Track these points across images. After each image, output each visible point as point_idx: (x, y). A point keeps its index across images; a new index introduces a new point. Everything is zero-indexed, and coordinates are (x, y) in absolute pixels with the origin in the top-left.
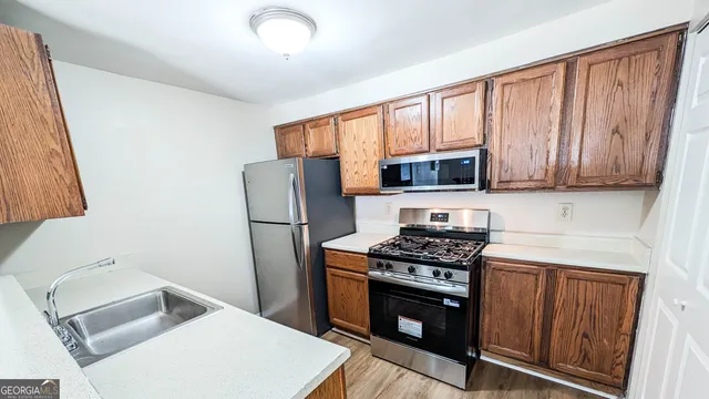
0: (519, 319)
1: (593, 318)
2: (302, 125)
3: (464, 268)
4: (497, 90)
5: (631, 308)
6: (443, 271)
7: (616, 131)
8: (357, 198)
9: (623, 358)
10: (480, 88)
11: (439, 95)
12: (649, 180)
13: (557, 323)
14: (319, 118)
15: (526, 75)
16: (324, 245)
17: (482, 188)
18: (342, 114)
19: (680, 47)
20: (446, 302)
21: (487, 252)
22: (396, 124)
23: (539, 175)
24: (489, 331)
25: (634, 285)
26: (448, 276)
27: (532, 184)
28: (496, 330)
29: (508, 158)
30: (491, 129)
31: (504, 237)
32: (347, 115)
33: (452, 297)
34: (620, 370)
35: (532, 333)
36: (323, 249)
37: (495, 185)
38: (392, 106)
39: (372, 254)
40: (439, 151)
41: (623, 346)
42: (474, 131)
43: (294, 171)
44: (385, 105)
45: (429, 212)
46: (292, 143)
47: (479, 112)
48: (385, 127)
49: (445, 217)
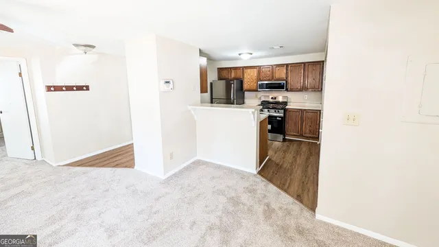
0: (295, 124)
1: (311, 121)
3: (282, 110)
4: (289, 67)
5: (318, 118)
7: (314, 79)
8: (246, 92)
10: (285, 66)
11: (275, 66)
12: (320, 90)
13: (304, 124)
14: (237, 67)
15: (296, 65)
17: (286, 90)
18: (245, 67)
19: (323, 64)
21: (287, 107)
22: (263, 72)
23: (299, 88)
24: (288, 129)
25: (319, 113)
26: (278, 111)
27: (298, 90)
28: (289, 127)
29: (292, 83)
30: (288, 76)
31: (292, 103)
32: (247, 68)
33: (279, 117)
34: (317, 133)
35: (298, 128)
37: (289, 90)
38: (262, 67)
40: (275, 80)
41: (318, 127)
42: (284, 76)
43: (233, 84)
44: (260, 67)
45: (271, 97)
46: (224, 74)
47: (285, 71)
48: (259, 73)
49: (275, 98)
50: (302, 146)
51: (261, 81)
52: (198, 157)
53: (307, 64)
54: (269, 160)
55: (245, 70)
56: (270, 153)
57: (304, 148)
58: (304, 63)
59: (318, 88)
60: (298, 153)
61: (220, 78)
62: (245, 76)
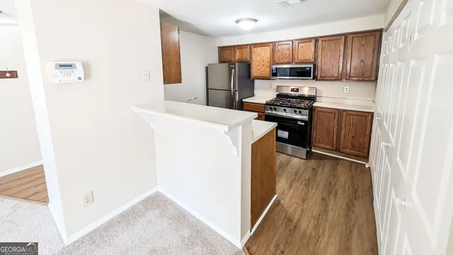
0: (328, 132)
1: (356, 130)
2: (233, 48)
3: (306, 109)
4: (320, 42)
5: (369, 126)
6: (298, 110)
7: (362, 61)
8: (256, 80)
9: (367, 145)
10: (314, 41)
11: (297, 42)
12: (373, 79)
13: (343, 132)
14: (243, 45)
15: (331, 38)
16: (243, 100)
17: (314, 79)
18: (253, 44)
19: (381, 35)
20: (299, 123)
21: (315, 104)
22: (279, 51)
23: (336, 75)
24: (316, 138)
25: (370, 117)
26: (300, 112)
27: (333, 78)
28: (318, 137)
29: (324, 68)
30: (318, 57)
31: (323, 99)
32: (256, 45)
33: (302, 121)
34: (366, 150)
35: (333, 138)
36: (243, 102)
37: (319, 78)
38: (277, 44)
39: (267, 104)
40: (296, 63)
41: (367, 141)
42: (311, 57)
43: (235, 68)
44: (274, 43)
45: (290, 88)
46: (227, 55)
47: (313, 49)
48: (273, 52)
49: (297, 90)
50: (340, 169)
51: (276, 64)
52: (159, 189)
53: (350, 37)
54: (277, 203)
55: (254, 49)
56: (281, 184)
57: (343, 176)
58: (346, 35)
59: (370, 76)
60: (330, 188)
61: (221, 61)
62: (254, 58)
